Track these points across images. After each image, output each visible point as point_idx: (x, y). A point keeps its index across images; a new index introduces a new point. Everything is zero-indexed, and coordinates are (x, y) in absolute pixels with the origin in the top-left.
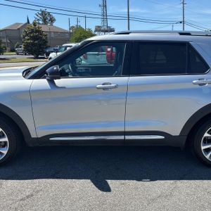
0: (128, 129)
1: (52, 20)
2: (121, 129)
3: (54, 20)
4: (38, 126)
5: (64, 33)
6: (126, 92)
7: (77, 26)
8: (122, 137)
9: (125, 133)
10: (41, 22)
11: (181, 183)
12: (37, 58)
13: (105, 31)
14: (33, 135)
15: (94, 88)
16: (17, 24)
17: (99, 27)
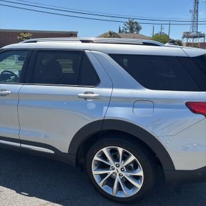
7: (161, 33)
10: (128, 31)
13: (194, 37)
17: (188, 33)
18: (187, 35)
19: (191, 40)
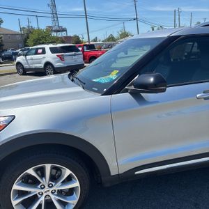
7: (28, 27)
13: (57, 31)
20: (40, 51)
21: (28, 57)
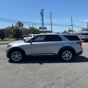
0: (47, 53)
1: (22, 25)
2: (45, 53)
3: (23, 25)
4: (28, 53)
5: (27, 30)
6: (46, 45)
7: (32, 27)
8: (45, 55)
9: (46, 54)
10: (18, 26)
11: (57, 63)
12: (17, 39)
13: (43, 29)
14: (27, 55)
15: (39, 44)
16: (9, 27)
17: (41, 27)
18: (40, 28)
19: (42, 30)
20: (30, 36)
21: (27, 38)
